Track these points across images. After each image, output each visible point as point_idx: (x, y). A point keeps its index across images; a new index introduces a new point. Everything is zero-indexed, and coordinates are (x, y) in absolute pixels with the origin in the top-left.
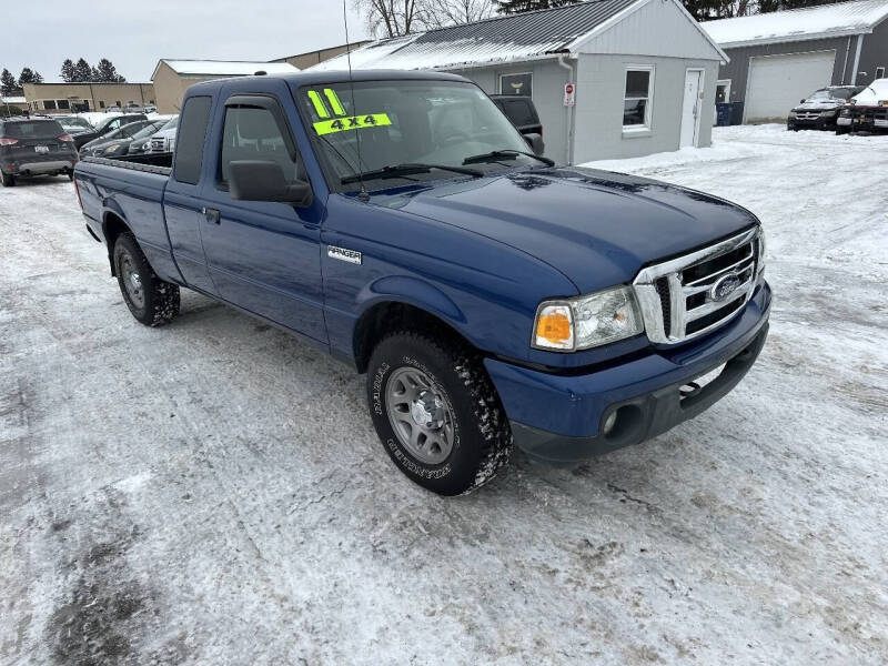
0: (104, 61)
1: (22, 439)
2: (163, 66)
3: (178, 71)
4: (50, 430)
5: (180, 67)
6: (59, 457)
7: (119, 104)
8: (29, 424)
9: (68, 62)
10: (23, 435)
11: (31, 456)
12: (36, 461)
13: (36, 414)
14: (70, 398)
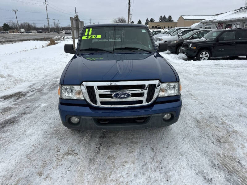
0: (170, 16)
2: (181, 17)
3: (184, 18)
5: (185, 17)
7: (168, 27)
9: (161, 17)
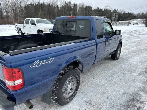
1: (142, 91)
4: (135, 89)
6: (140, 84)
8: (138, 93)
10: (141, 92)
11: (143, 87)
12: (144, 85)
13: (134, 95)
14: (124, 93)
